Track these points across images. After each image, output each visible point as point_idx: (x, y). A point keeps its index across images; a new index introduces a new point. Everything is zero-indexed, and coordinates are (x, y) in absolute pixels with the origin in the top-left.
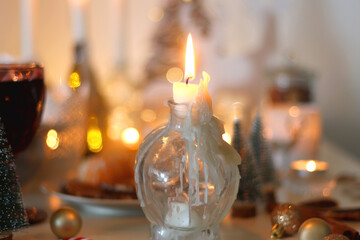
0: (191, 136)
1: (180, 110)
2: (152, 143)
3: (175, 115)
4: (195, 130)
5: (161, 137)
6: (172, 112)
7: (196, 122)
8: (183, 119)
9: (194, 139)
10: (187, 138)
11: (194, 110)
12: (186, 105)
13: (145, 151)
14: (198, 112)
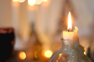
0: (71, 53)
1: (66, 42)
2: (55, 56)
3: (64, 44)
4: (72, 50)
5: (59, 54)
6: (63, 43)
7: (73, 47)
8: (67, 46)
9: (72, 54)
10: (69, 54)
11: (72, 42)
12: (68, 40)
13: (52, 59)
14: (74, 43)
